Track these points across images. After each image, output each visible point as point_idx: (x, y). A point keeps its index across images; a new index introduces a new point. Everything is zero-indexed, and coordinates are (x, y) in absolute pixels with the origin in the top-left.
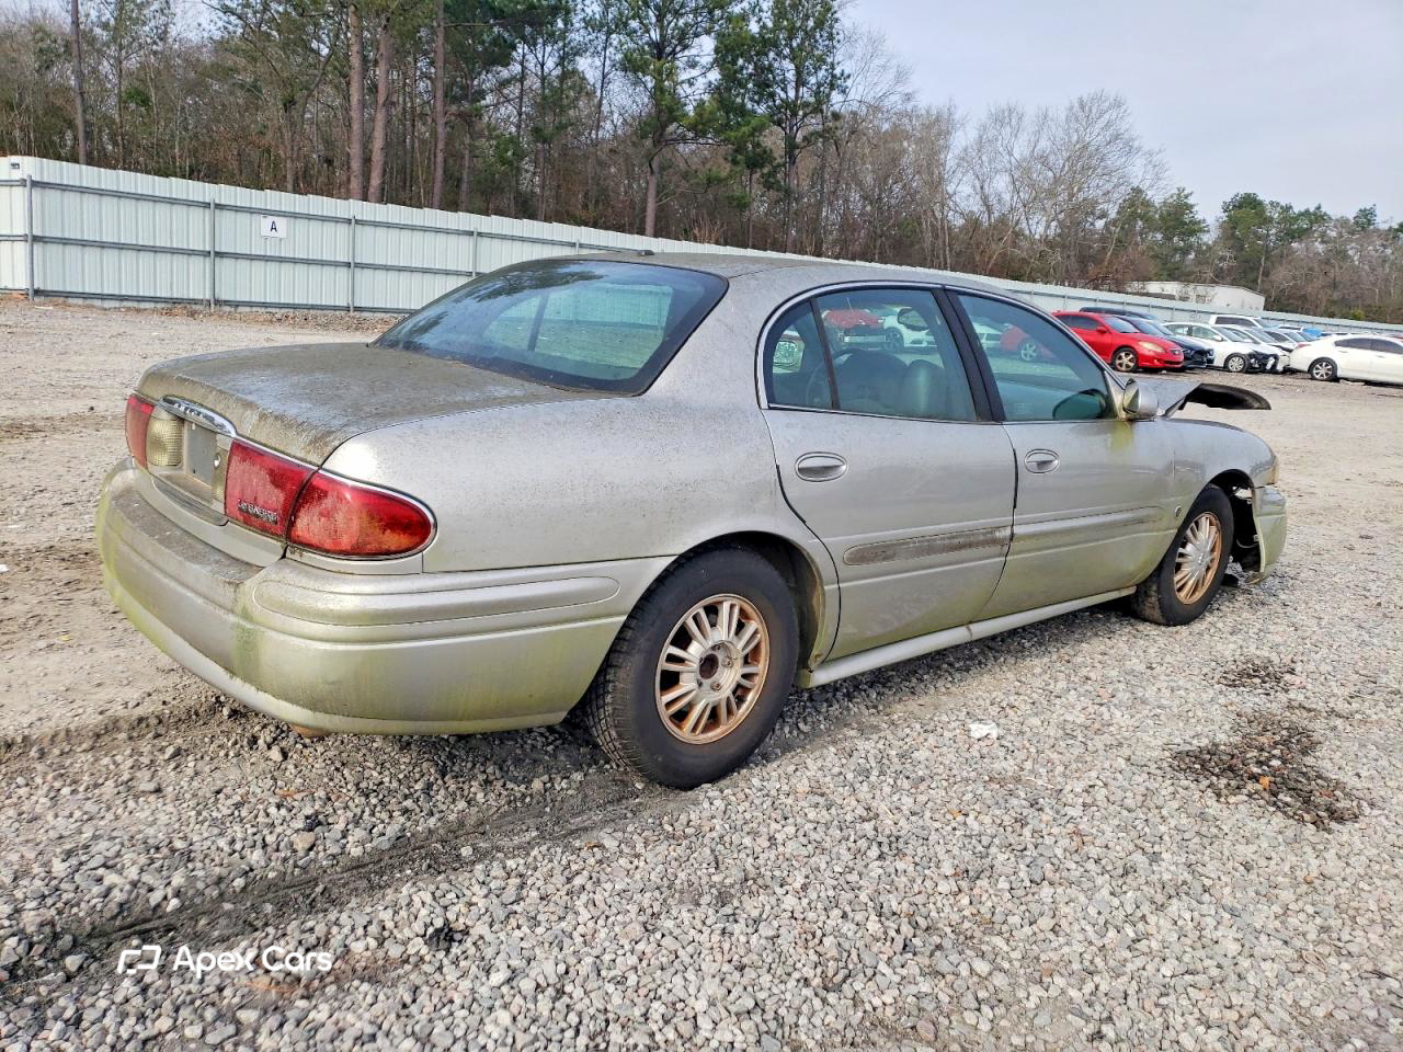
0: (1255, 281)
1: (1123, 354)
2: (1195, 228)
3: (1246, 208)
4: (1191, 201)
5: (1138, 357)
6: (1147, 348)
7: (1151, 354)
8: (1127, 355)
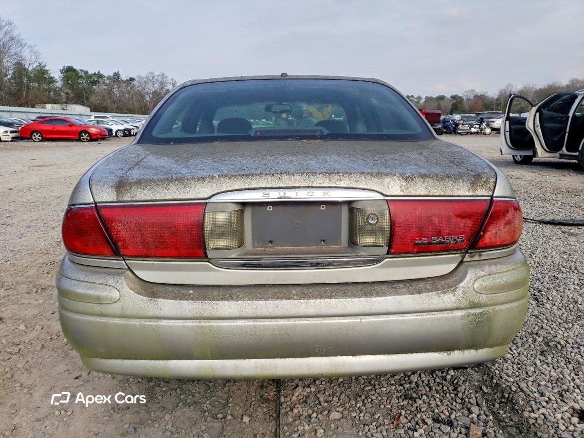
0: (83, 102)
1: (83, 134)
2: (52, 80)
3: (69, 72)
4: (46, 68)
5: (90, 135)
6: (93, 130)
7: (95, 133)
8: (85, 134)
